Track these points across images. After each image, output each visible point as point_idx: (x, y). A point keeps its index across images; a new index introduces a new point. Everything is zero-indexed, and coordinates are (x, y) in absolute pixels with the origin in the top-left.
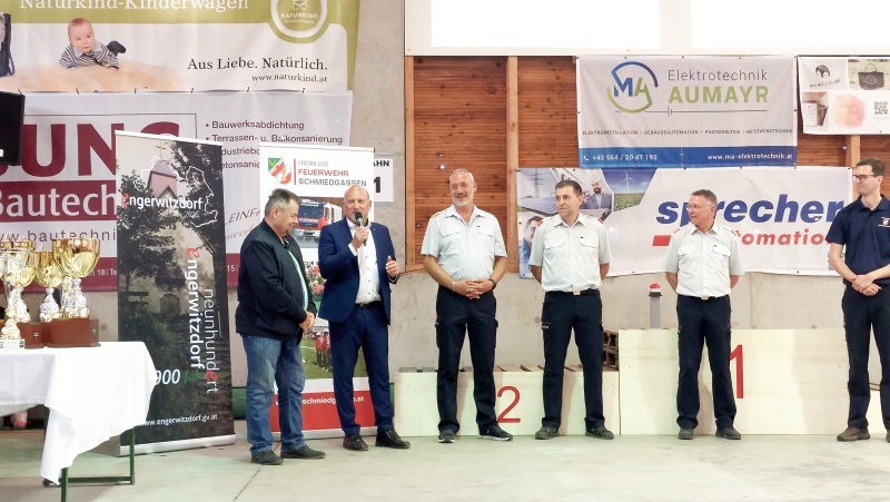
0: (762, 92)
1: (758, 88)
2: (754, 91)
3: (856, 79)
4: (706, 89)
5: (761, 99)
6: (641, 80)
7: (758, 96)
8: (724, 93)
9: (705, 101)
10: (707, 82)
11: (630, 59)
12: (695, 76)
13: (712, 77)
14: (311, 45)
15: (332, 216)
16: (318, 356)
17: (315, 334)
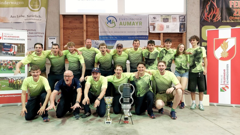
2: (139, 23)
3: (162, 20)
5: (140, 25)
6: (113, 20)
8: (132, 23)
10: (128, 21)
12: (125, 19)
14: (38, 12)
15: (14, 48)
16: (10, 85)
17: (8, 79)
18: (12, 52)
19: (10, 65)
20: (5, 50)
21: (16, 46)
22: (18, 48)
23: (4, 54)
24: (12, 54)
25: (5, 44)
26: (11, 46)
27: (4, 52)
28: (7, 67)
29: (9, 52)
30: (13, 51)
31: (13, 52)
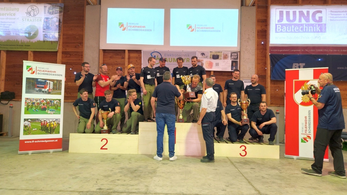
0: (188, 60)
1: (187, 59)
2: (186, 60)
3: (212, 57)
4: (174, 59)
5: (188, 61)
6: (158, 56)
7: (187, 61)
9: (174, 62)
11: (155, 51)
12: (171, 55)
13: (176, 55)
15: (50, 85)
16: (42, 128)
17: (41, 121)
18: (46, 90)
19: (44, 104)
20: (38, 87)
21: (52, 83)
22: (55, 85)
23: (37, 91)
24: (46, 92)
25: (39, 80)
26: (45, 82)
27: (38, 89)
28: (40, 107)
29: (43, 90)
30: (48, 88)
31: (48, 90)
